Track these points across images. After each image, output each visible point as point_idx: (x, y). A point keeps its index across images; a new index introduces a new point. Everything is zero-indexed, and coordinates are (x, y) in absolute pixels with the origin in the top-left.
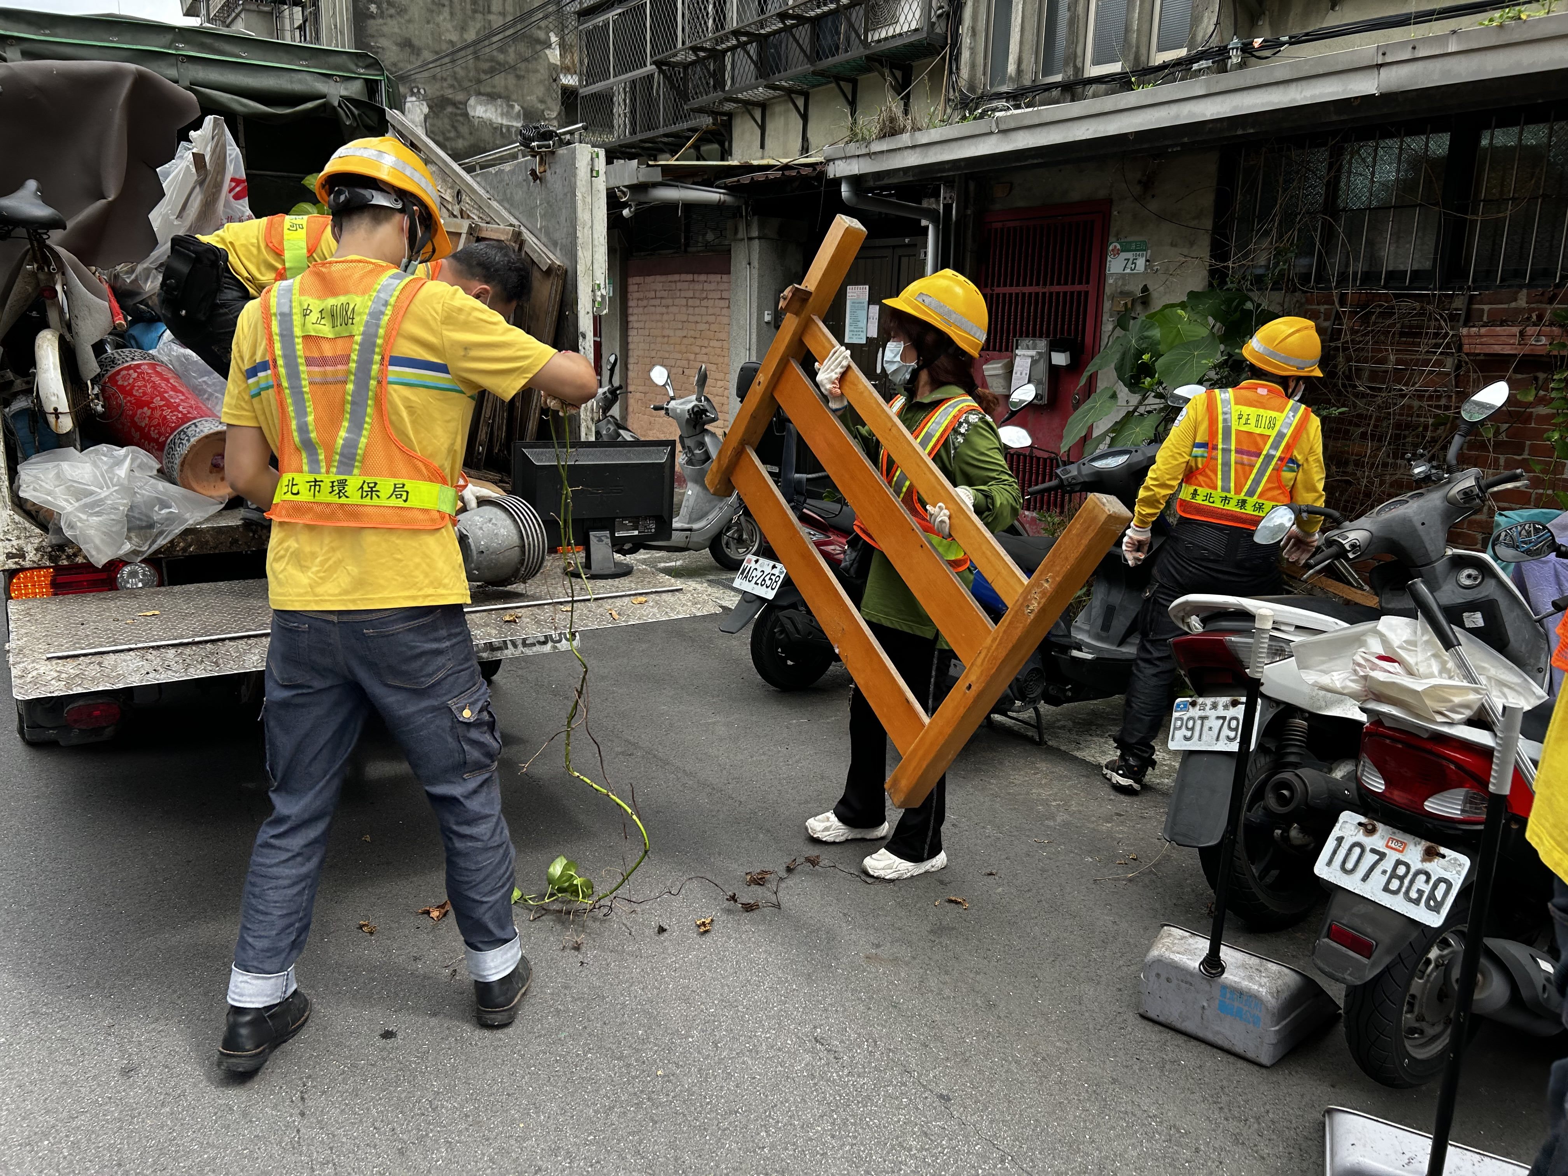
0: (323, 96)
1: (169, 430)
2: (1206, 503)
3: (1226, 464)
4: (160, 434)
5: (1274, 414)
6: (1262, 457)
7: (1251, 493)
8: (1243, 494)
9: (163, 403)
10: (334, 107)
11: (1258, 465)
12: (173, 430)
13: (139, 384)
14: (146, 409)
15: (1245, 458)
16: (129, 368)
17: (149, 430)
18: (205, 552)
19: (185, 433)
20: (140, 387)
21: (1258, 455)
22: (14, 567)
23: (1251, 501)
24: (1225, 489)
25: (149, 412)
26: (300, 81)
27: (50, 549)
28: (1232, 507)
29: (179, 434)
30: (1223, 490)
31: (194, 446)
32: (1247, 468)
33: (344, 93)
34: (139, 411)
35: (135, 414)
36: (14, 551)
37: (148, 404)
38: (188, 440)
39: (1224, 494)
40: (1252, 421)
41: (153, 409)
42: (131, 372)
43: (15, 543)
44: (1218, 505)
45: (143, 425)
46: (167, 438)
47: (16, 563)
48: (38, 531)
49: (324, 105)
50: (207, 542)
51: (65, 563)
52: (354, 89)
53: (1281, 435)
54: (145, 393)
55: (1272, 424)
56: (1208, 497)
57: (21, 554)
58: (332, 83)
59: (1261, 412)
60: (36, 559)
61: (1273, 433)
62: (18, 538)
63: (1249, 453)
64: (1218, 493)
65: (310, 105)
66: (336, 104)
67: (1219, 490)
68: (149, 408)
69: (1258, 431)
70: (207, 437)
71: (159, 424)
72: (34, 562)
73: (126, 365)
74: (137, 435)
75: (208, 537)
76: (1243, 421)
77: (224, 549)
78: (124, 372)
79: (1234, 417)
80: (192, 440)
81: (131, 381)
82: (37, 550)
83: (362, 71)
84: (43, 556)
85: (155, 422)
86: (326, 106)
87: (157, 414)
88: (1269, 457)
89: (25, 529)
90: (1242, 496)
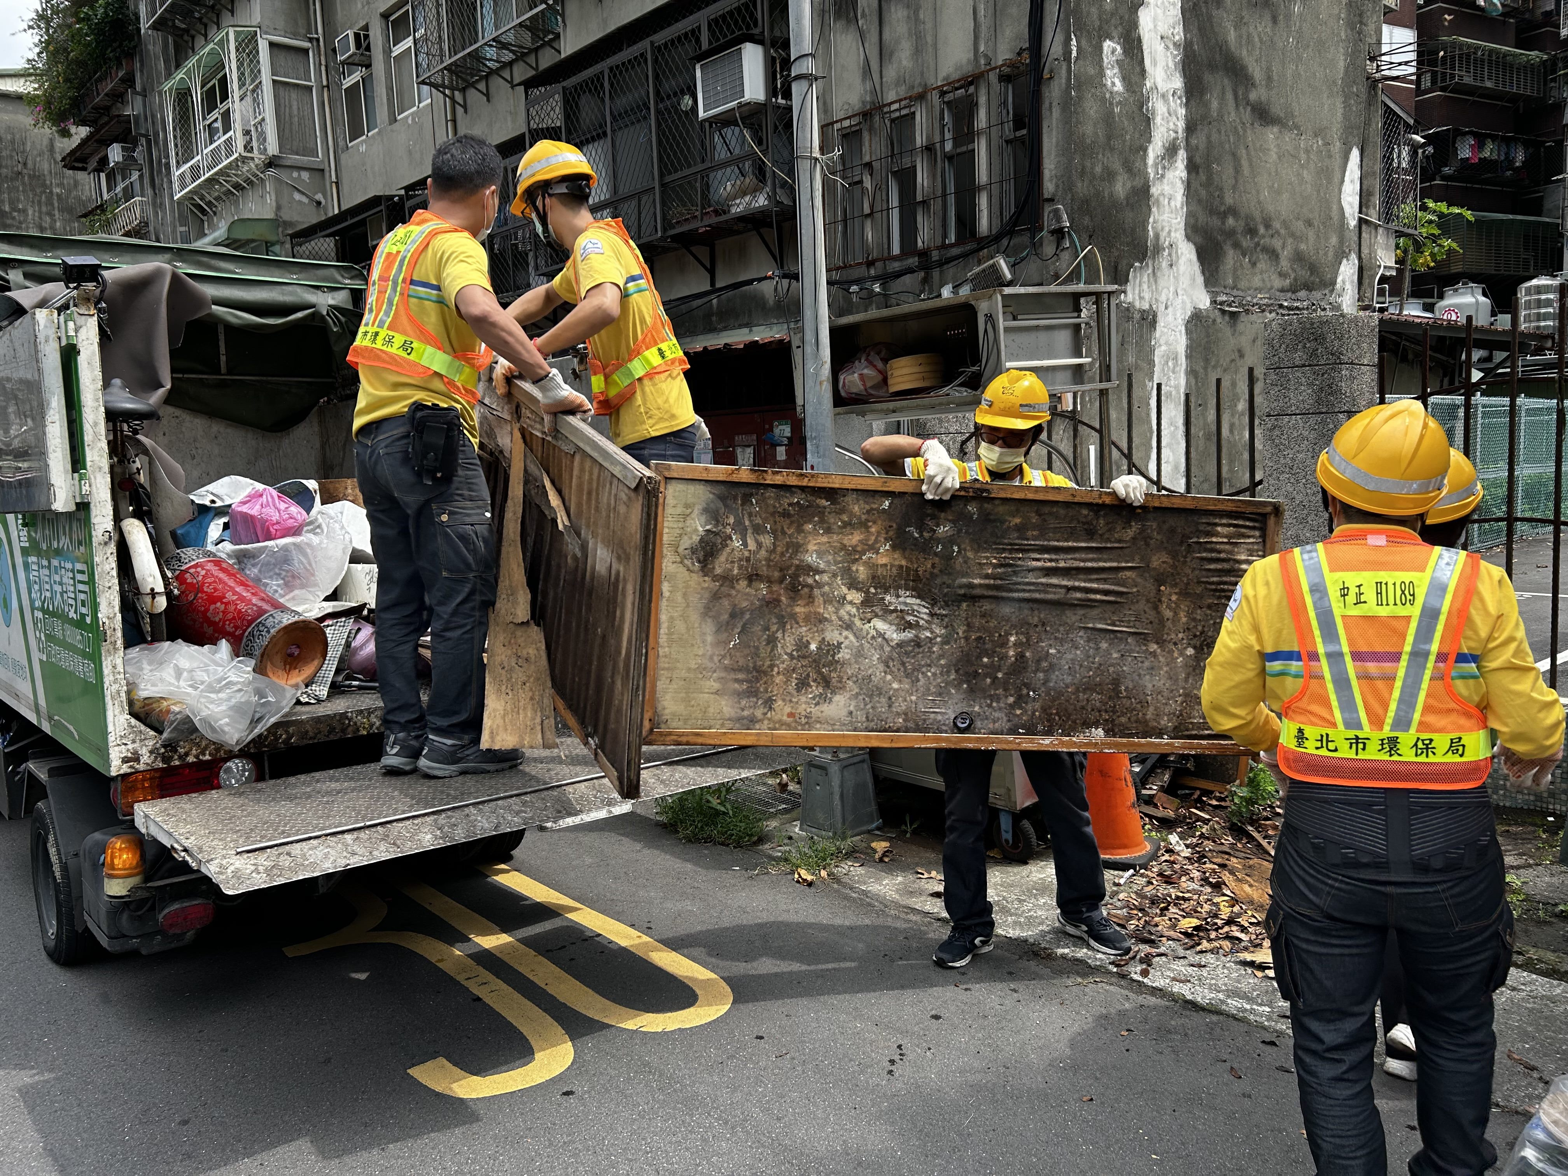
0: (313, 306)
1: (245, 623)
2: (1323, 752)
3: (1342, 683)
4: (236, 627)
5: (1406, 576)
6: (1405, 658)
7: (1402, 723)
8: (1387, 728)
9: (235, 597)
10: (323, 316)
11: (1401, 673)
12: (250, 623)
13: (209, 580)
14: (219, 604)
15: (1372, 667)
16: (196, 566)
17: (224, 624)
18: (306, 742)
19: (263, 625)
20: (210, 584)
21: (1396, 657)
22: (129, 771)
23: (1407, 739)
24: (1353, 723)
25: (222, 607)
26: (291, 293)
27: (163, 750)
28: (1373, 753)
29: (257, 626)
30: (1348, 725)
31: (274, 636)
32: (1380, 684)
33: (331, 302)
34: (212, 607)
35: (207, 610)
36: (130, 755)
37: (220, 599)
38: (268, 632)
39: (1351, 734)
40: (1370, 595)
41: (227, 604)
42: (199, 569)
43: (130, 747)
44: (1346, 752)
45: (217, 619)
46: (245, 631)
47: (131, 767)
48: (152, 733)
49: (313, 315)
50: (307, 732)
51: (177, 763)
52: (340, 298)
53: (1430, 615)
54: (215, 589)
55: (1407, 594)
56: (1326, 740)
57: (136, 758)
58: (320, 293)
59: (1383, 576)
60: (149, 762)
61: (1415, 611)
62: (134, 742)
63: (1376, 657)
64: (1340, 734)
65: (300, 315)
66: (325, 313)
67: (1341, 726)
68: (222, 603)
69: (1383, 611)
70: (286, 627)
71: (234, 618)
72: (147, 764)
73: (193, 563)
74: (210, 630)
75: (308, 727)
76: (1351, 598)
77: (322, 738)
78: (192, 571)
79: (1334, 593)
80: (272, 631)
81: (200, 578)
82: (151, 752)
83: (347, 282)
84: (156, 758)
85: (230, 616)
86: (316, 316)
87: (232, 608)
88: (1419, 656)
89: (141, 732)
90: (1387, 731)
